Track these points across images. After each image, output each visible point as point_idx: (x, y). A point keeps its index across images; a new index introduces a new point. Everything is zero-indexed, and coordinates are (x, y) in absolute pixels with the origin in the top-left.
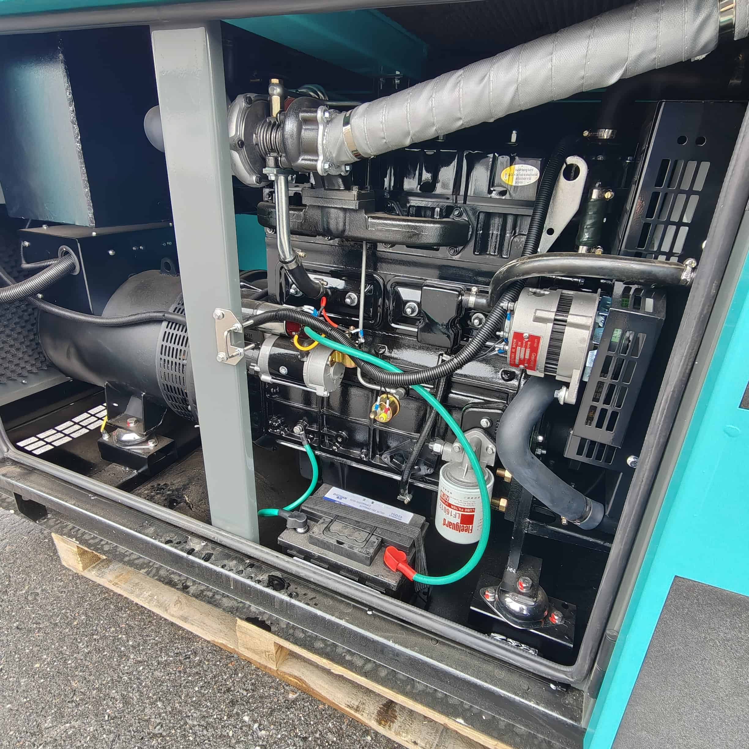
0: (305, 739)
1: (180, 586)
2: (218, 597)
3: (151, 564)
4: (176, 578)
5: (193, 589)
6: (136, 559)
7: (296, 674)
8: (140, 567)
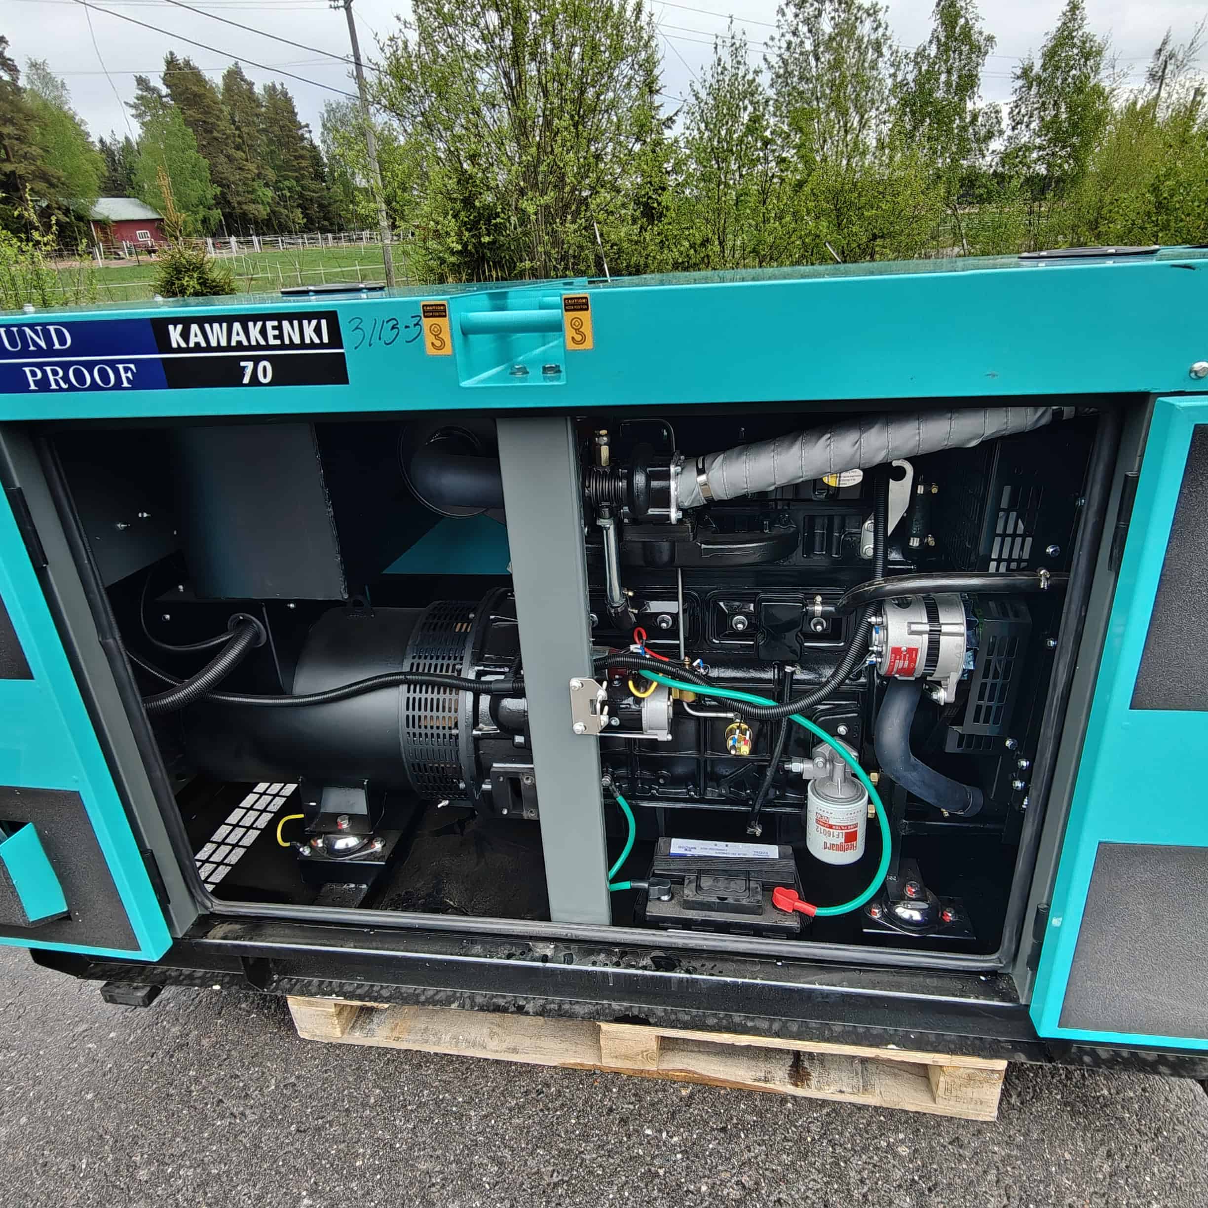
0: (724, 1130)
1: (512, 1009)
2: (566, 1007)
3: (458, 995)
4: (502, 1002)
5: (530, 1007)
6: (435, 995)
7: (681, 1068)
8: (448, 1002)
